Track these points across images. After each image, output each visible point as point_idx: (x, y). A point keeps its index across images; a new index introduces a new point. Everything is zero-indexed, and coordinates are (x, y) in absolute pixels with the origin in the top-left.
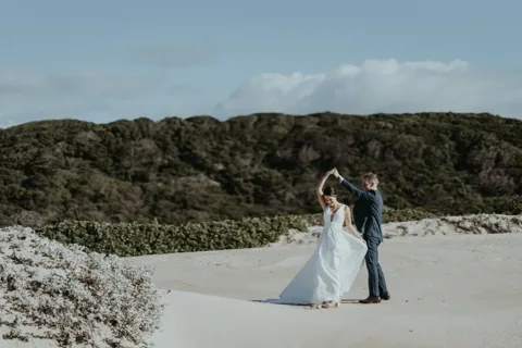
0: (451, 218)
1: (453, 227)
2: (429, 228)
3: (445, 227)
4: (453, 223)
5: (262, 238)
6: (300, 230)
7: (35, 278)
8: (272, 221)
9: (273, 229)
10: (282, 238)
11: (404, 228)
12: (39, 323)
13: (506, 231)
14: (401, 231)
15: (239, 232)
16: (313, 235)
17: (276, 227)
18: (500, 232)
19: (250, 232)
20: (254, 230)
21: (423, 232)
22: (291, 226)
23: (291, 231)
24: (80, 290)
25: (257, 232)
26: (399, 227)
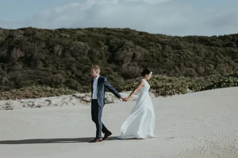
0: (78, 94)
1: (79, 100)
2: (65, 101)
3: (75, 100)
4: (79, 97)
11: (49, 101)
13: (111, 103)
14: (47, 103)
18: (108, 103)
21: (61, 103)
26: (47, 101)
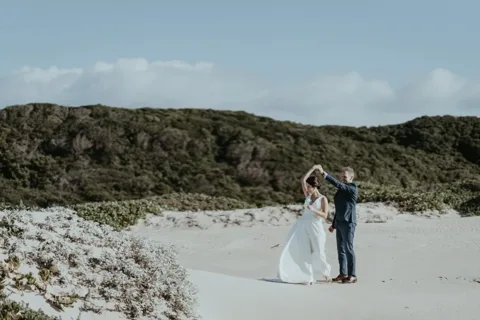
0: (292, 206)
1: (294, 214)
2: (273, 215)
3: (287, 214)
4: (295, 211)
5: (122, 221)
6: (155, 214)
8: (130, 205)
9: (131, 213)
10: (140, 221)
11: (251, 215)
14: (249, 217)
15: (101, 215)
16: (168, 219)
17: (135, 211)
19: (111, 215)
20: (115, 213)
21: (269, 218)
22: (148, 211)
23: (148, 215)
25: (118, 215)
26: (246, 214)
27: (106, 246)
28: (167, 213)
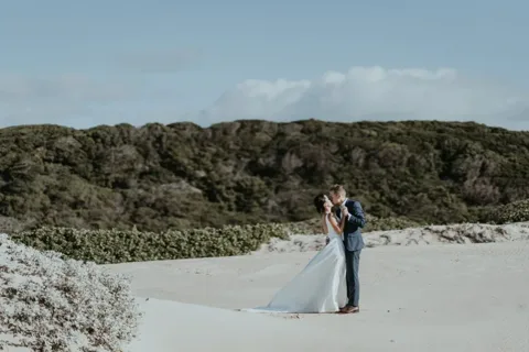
0: (434, 227)
1: (436, 236)
2: (413, 237)
3: (429, 236)
4: (437, 232)
5: (243, 246)
6: (282, 238)
7: (10, 285)
8: (254, 229)
9: (254, 237)
10: (264, 246)
11: (387, 237)
12: (14, 331)
13: (490, 241)
14: (384, 240)
15: (220, 239)
16: (295, 243)
17: (257, 235)
18: (484, 241)
19: (231, 240)
20: (235, 238)
21: (406, 242)
22: (272, 235)
23: (273, 239)
24: (56, 297)
25: (239, 240)
26: (382, 236)
27: (33, 274)
28: (294, 237)
